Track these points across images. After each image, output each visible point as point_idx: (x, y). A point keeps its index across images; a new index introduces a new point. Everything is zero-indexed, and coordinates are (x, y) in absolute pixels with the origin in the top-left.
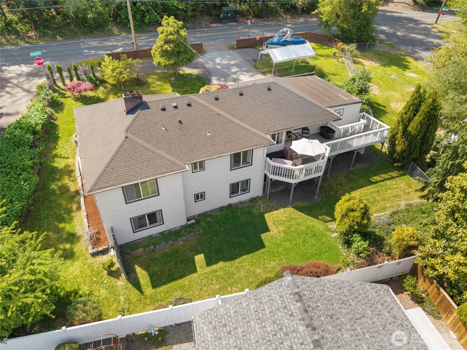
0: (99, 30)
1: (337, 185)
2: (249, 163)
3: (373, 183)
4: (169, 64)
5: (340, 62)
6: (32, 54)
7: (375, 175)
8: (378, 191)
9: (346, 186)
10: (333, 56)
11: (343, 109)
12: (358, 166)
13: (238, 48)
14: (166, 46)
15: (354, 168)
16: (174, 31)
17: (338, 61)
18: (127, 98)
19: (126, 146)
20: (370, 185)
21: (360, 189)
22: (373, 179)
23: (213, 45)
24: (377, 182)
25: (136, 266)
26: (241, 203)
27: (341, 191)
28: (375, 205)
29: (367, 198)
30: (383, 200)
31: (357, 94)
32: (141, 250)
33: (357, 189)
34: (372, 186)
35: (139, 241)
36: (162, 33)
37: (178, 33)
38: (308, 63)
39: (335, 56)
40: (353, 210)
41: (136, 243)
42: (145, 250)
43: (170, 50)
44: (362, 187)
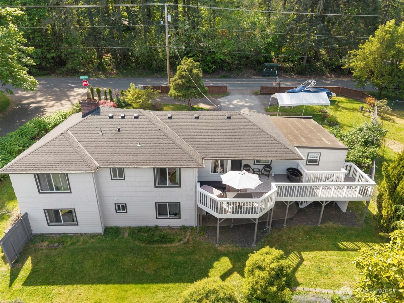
0: (158, 74)
1: (289, 238)
2: (177, 184)
3: (340, 249)
4: (178, 95)
5: (366, 117)
6: (81, 77)
7: (348, 241)
8: (341, 261)
9: (300, 243)
10: (360, 110)
11: (320, 153)
12: (330, 224)
13: (261, 94)
14: (179, 81)
15: (324, 225)
16: (187, 69)
17: (363, 115)
18: (83, 103)
19: (56, 141)
20: (334, 250)
21: (316, 252)
22: (342, 244)
23: (240, 90)
24: (346, 250)
25: (30, 258)
26: (169, 228)
27: (290, 247)
28: (326, 277)
29: (319, 265)
30: (342, 273)
31: (361, 145)
32: (45, 244)
33: (313, 251)
34: (336, 252)
35: (53, 235)
36: (179, 69)
37: (190, 71)
38: (327, 112)
39: (362, 110)
40: (260, 268)
41: (49, 237)
42: (48, 245)
43: (181, 84)
44: (321, 250)
